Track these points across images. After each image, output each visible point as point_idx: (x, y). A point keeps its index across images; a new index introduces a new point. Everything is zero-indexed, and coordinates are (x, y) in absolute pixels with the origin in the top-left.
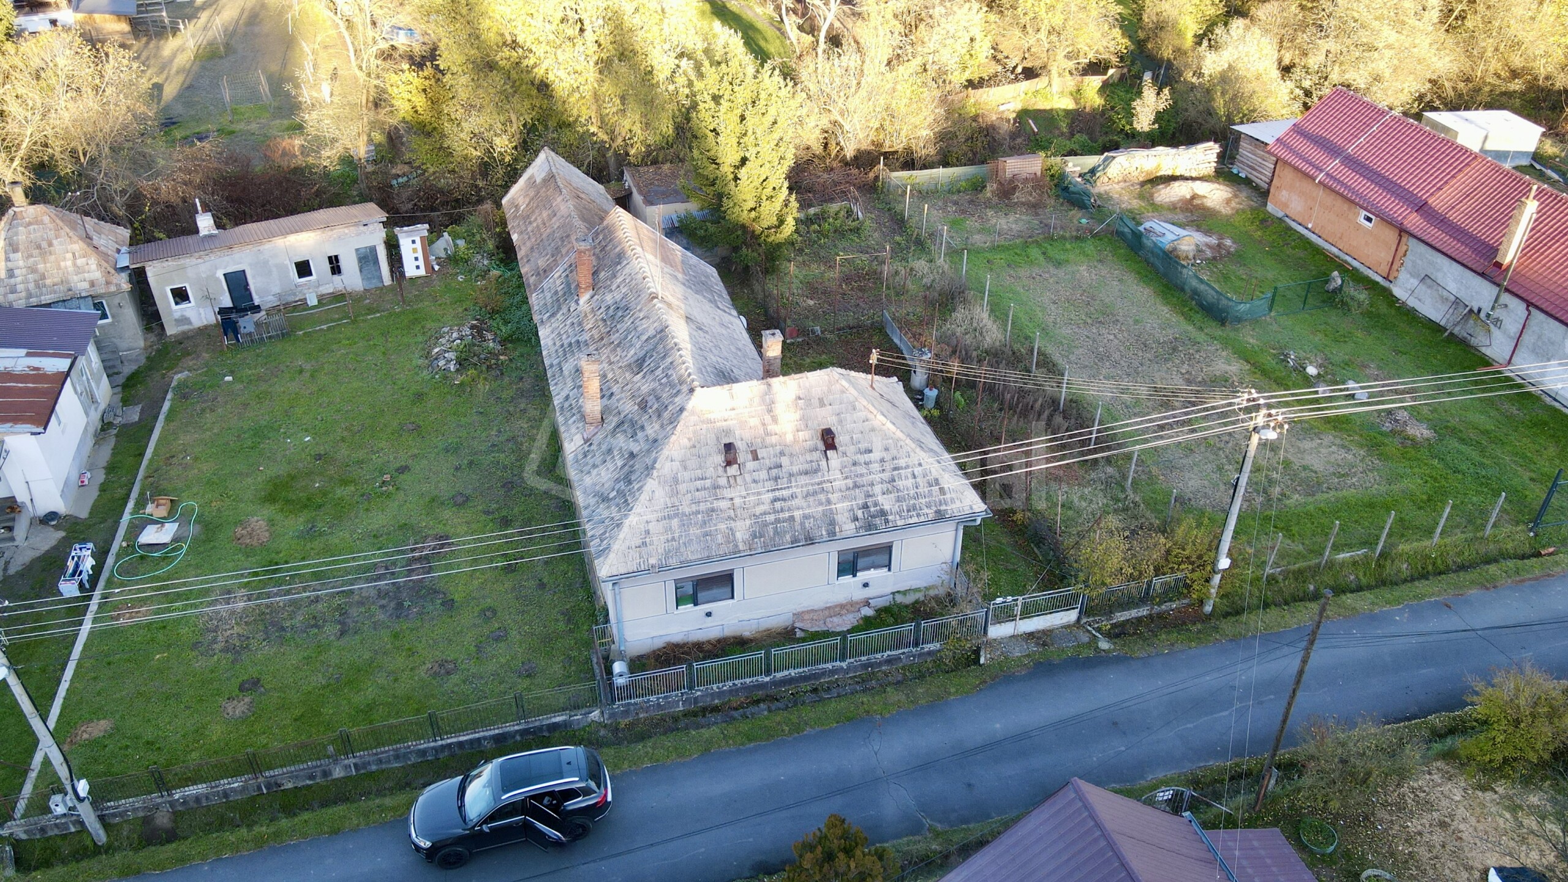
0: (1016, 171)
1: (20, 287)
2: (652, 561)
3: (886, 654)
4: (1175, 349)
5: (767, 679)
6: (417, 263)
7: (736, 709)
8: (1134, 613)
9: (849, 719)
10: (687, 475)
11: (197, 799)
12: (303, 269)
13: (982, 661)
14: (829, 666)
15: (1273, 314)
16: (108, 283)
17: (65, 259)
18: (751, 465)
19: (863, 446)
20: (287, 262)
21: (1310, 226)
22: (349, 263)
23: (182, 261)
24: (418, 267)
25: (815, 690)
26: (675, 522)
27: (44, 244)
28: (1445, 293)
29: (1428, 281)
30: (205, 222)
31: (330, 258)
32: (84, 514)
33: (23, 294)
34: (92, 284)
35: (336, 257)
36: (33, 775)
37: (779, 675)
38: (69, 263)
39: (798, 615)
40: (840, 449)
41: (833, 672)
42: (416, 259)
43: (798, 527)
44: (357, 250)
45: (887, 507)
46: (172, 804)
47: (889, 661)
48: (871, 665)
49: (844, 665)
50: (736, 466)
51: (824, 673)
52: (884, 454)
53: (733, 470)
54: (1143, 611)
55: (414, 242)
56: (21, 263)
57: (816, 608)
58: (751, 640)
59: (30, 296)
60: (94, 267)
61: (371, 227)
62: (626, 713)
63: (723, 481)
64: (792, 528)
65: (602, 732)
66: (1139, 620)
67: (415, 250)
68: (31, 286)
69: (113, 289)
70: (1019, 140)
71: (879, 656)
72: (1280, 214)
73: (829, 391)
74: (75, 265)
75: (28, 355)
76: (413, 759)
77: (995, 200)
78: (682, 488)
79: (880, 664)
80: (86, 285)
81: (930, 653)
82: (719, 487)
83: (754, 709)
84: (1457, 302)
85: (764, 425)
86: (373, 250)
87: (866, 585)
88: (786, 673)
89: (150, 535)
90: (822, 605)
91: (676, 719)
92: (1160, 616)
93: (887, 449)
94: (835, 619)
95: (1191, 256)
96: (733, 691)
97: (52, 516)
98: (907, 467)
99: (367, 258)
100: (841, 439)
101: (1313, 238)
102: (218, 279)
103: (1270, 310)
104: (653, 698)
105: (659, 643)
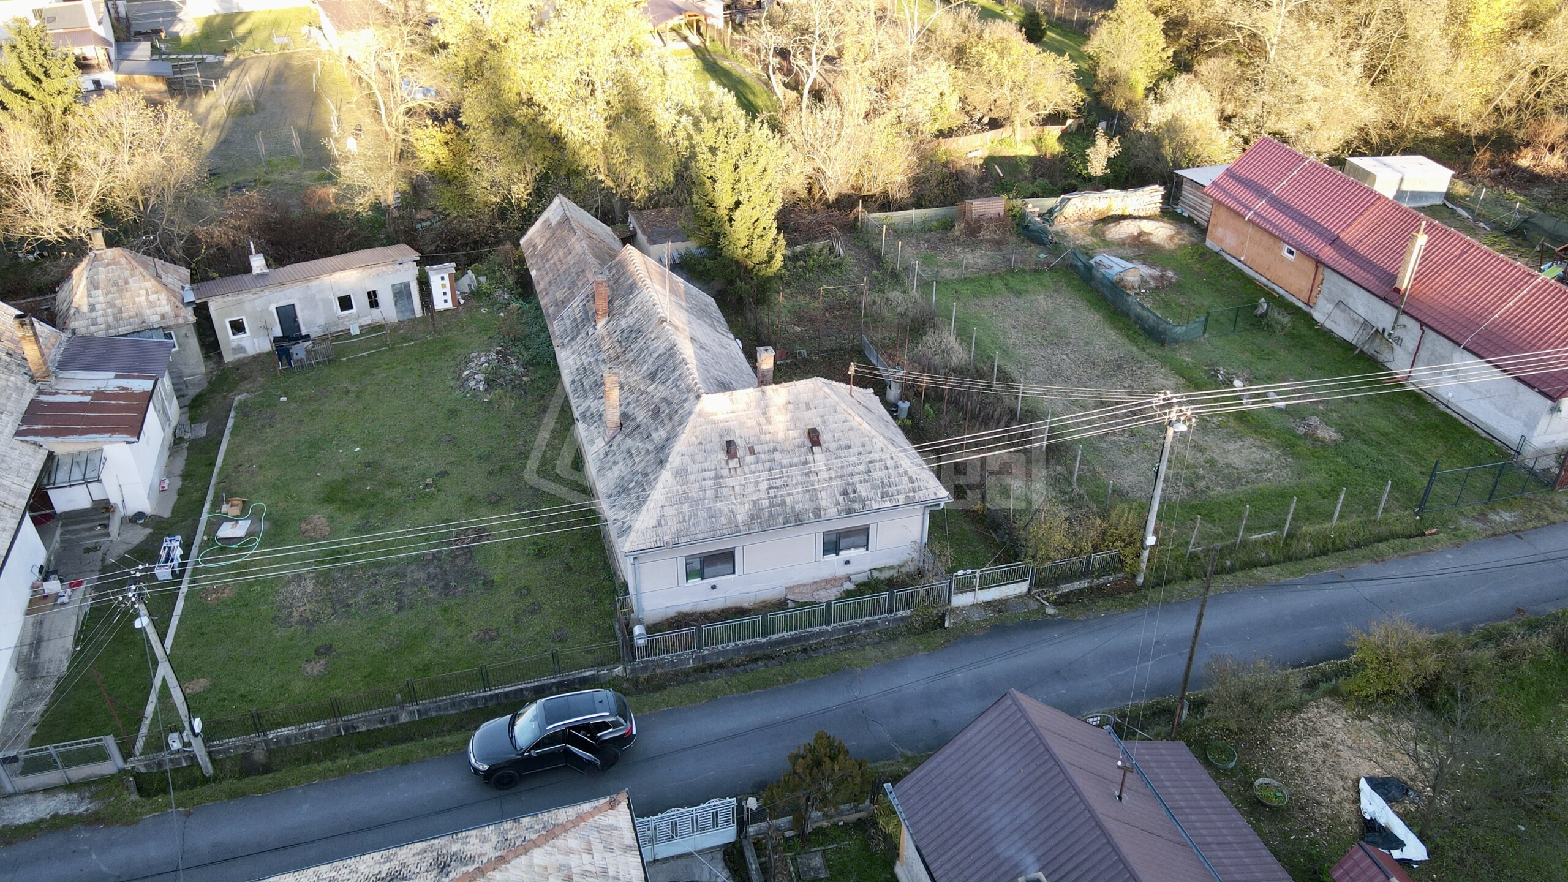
0: (981, 212)
1: (100, 320)
2: (667, 538)
3: (864, 620)
4: (1119, 367)
5: (764, 640)
6: (445, 297)
7: (738, 666)
8: (1077, 585)
9: (834, 671)
10: (695, 467)
11: (287, 739)
12: (345, 303)
13: (947, 624)
14: (817, 629)
15: (1206, 335)
16: (176, 316)
17: (139, 295)
18: (750, 459)
19: (843, 443)
20: (332, 297)
21: (1242, 259)
22: (386, 298)
23: (240, 297)
24: (446, 301)
25: (805, 650)
26: (686, 508)
27: (121, 282)
28: (1356, 316)
29: (1342, 306)
30: (258, 263)
31: (369, 293)
32: (167, 514)
33: (103, 326)
34: (163, 317)
35: (374, 292)
36: (147, 722)
37: (774, 637)
38: (143, 299)
39: (790, 589)
40: (824, 445)
41: (821, 634)
42: (445, 294)
43: (789, 510)
44: (393, 286)
45: (863, 494)
46: (267, 742)
47: (867, 625)
48: (853, 629)
49: (829, 628)
50: (736, 460)
51: (813, 635)
52: (861, 449)
53: (733, 463)
54: (1084, 584)
55: (443, 278)
56: (101, 299)
57: (805, 582)
58: (750, 610)
59: (109, 327)
60: (164, 302)
61: (406, 265)
62: (645, 668)
63: (725, 472)
64: (784, 511)
65: (625, 685)
66: (1081, 591)
67: (443, 286)
68: (110, 319)
69: (181, 321)
70: (986, 184)
71: (859, 621)
72: (1217, 249)
73: (815, 396)
74: (147, 300)
76: (467, 707)
77: (963, 237)
78: (691, 477)
79: (860, 627)
80: (157, 318)
81: (902, 619)
82: (722, 477)
83: (752, 666)
84: (1366, 324)
85: (759, 425)
86: (407, 286)
87: (847, 563)
88: (780, 635)
89: (226, 531)
90: (810, 580)
91: (687, 674)
92: (1099, 587)
93: (863, 446)
94: (822, 593)
95: (1136, 285)
96: (736, 650)
97: (140, 515)
98: (881, 460)
99: (401, 293)
100: (825, 437)
101: (1246, 269)
102: (271, 312)
103: (1204, 333)
104: (668, 656)
105: (671, 613)
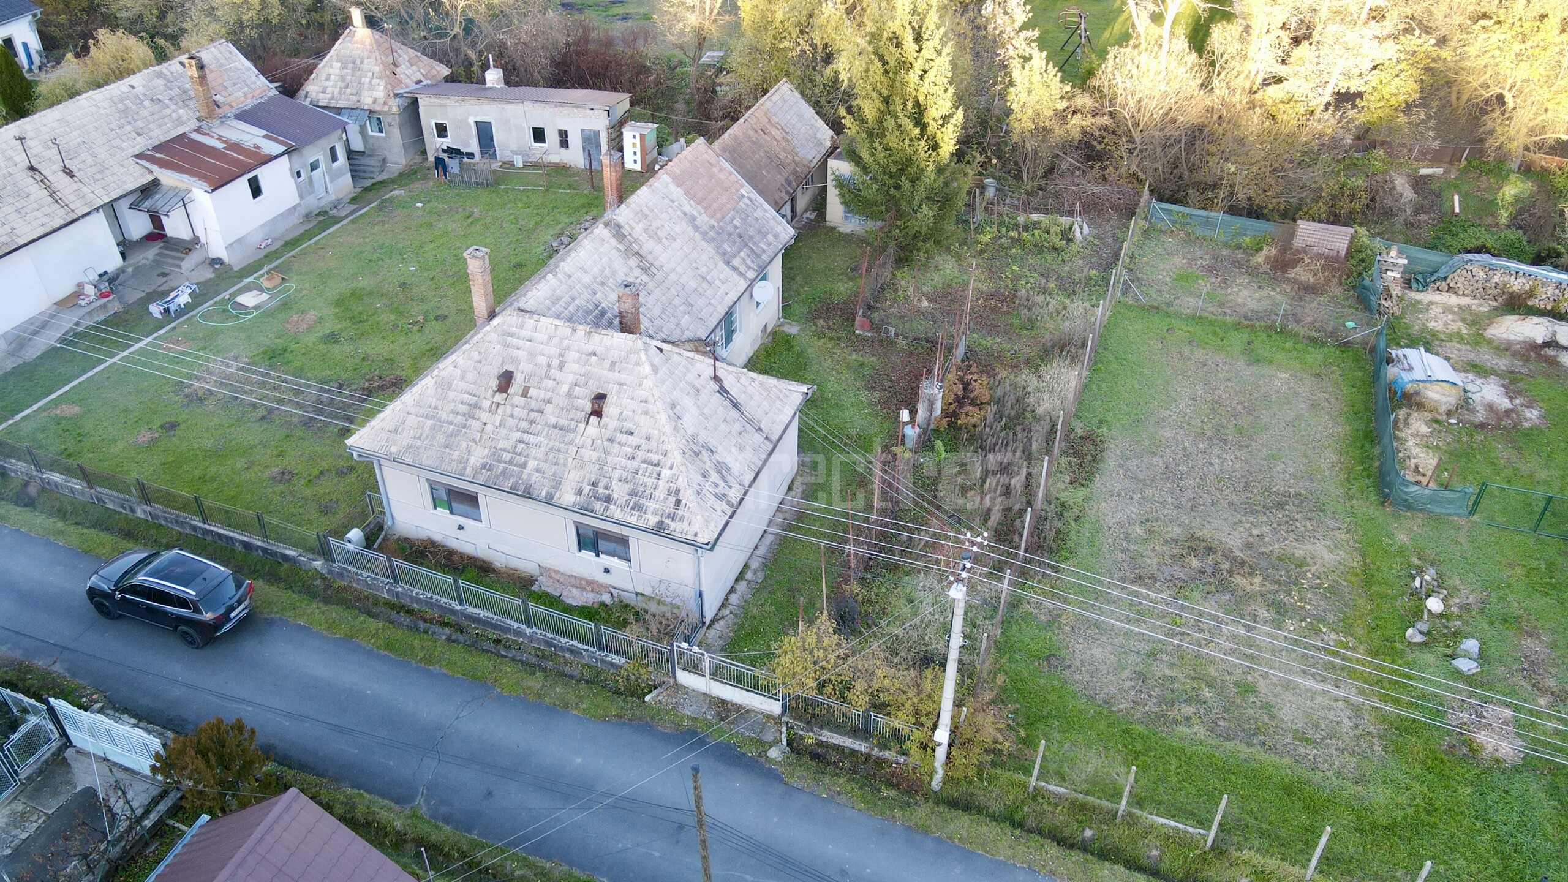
1: (329, 90)
2: (394, 449)
3: (571, 642)
4: (1280, 506)
5: (459, 608)
6: (635, 158)
7: (425, 621)
8: (847, 742)
10: (461, 385)
12: (539, 135)
13: (648, 698)
14: (516, 625)
15: (1475, 518)
16: (385, 104)
17: (366, 76)
18: (519, 400)
19: (628, 425)
20: (525, 125)
22: (575, 140)
23: (444, 101)
24: (635, 162)
25: (498, 642)
26: (430, 423)
27: (358, 61)
30: (494, 77)
31: (560, 131)
33: (329, 96)
34: (374, 102)
35: (566, 132)
37: (471, 610)
38: (367, 80)
39: (545, 570)
40: (604, 419)
41: (518, 633)
42: (635, 153)
43: (525, 476)
44: (583, 130)
45: (615, 496)
46: (42, 480)
47: (572, 650)
48: (554, 646)
49: (528, 631)
50: (505, 395)
51: (508, 630)
52: (643, 442)
53: (499, 397)
54: (861, 746)
55: (634, 137)
56: (337, 71)
58: (494, 570)
59: (332, 98)
60: (382, 88)
61: (596, 112)
62: (341, 575)
63: (486, 404)
64: (520, 474)
65: (318, 582)
66: (853, 752)
67: (634, 145)
68: (337, 91)
69: (386, 109)
71: (563, 640)
73: (626, 358)
74: (370, 82)
75: (266, 137)
78: (451, 395)
79: (562, 649)
80: (370, 100)
81: (612, 664)
82: (480, 408)
83: (436, 628)
85: (549, 366)
86: (597, 134)
87: (607, 571)
88: (478, 611)
89: (243, 299)
90: (569, 572)
91: (376, 603)
92: (880, 763)
93: (648, 439)
94: (574, 591)
96: (428, 603)
97: (218, 261)
98: (657, 465)
99: (590, 140)
100: (610, 409)
102: (469, 124)
103: (1472, 512)
104: (365, 574)
105: (423, 534)
